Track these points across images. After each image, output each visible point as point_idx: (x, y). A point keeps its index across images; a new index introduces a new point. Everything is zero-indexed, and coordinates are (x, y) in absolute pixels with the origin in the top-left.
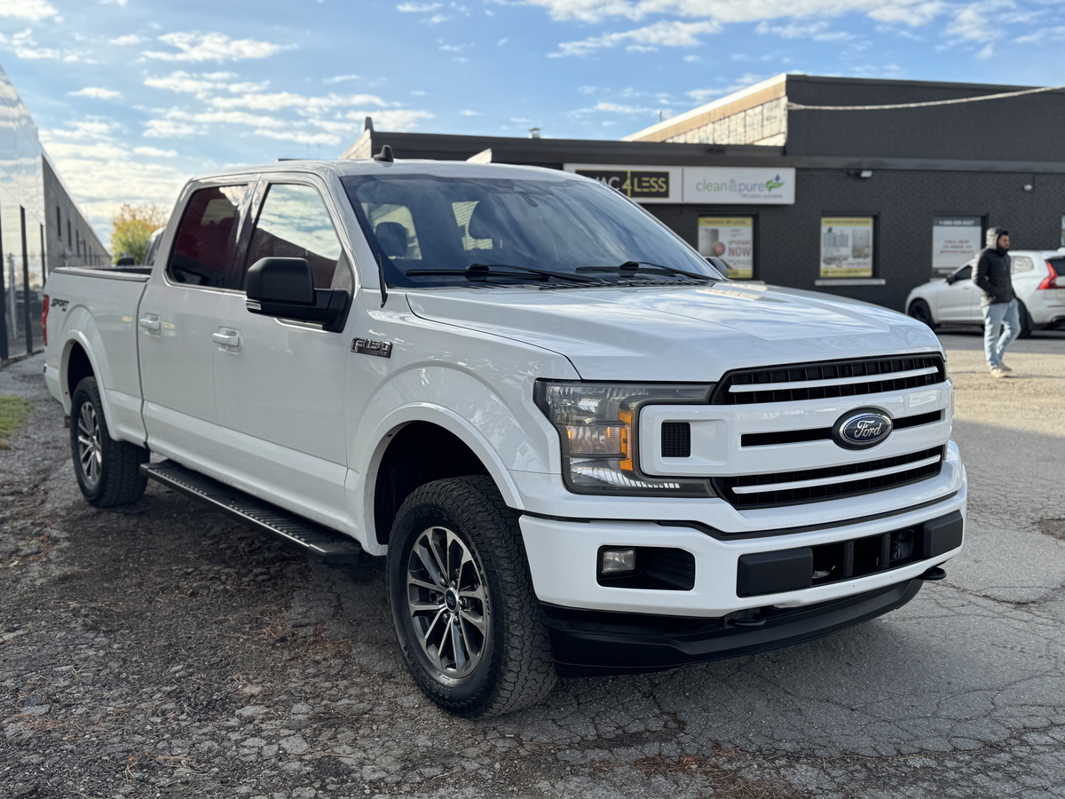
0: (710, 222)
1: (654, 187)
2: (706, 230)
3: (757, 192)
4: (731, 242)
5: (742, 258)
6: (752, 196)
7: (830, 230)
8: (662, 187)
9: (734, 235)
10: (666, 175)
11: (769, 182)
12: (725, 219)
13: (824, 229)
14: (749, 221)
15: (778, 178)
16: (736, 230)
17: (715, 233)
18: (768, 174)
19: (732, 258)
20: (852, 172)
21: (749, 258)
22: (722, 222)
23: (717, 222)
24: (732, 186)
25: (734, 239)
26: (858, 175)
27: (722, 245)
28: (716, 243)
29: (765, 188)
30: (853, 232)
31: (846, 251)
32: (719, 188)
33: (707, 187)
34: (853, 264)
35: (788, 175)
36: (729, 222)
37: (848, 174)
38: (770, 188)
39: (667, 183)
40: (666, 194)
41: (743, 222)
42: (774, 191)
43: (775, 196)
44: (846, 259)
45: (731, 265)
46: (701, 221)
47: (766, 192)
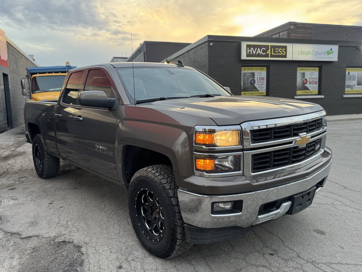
0: (302, 69)
1: (280, 53)
2: (300, 73)
3: (323, 56)
4: (310, 78)
5: (314, 85)
6: (321, 57)
7: (349, 73)
8: (284, 53)
9: (311, 75)
10: (285, 47)
11: (328, 51)
12: (308, 68)
13: (347, 73)
14: (317, 69)
15: (331, 50)
16: (312, 73)
17: (303, 74)
18: (327, 47)
19: (310, 85)
21: (317, 85)
22: (306, 69)
23: (304, 69)
24: (313, 53)
25: (311, 77)
27: (306, 80)
28: (304, 79)
29: (326, 54)
30: (358, 74)
31: (355, 82)
32: (307, 53)
33: (303, 53)
34: (357, 88)
35: (335, 48)
36: (309, 69)
38: (328, 54)
39: (286, 51)
40: (285, 56)
41: (315, 70)
42: (330, 55)
43: (330, 58)
44: (354, 86)
45: (309, 88)
46: (298, 69)
47: (327, 56)
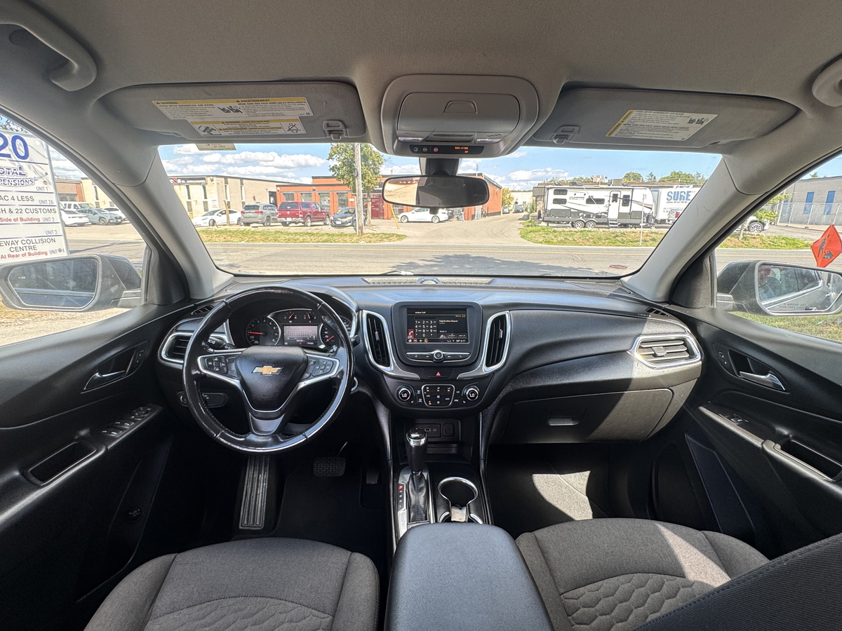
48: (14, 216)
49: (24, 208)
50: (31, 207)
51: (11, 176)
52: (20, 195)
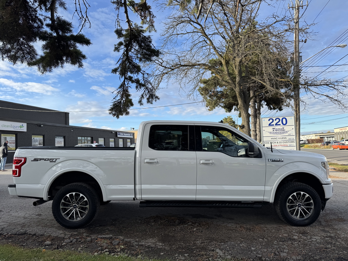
0: (4, 135)
2: (3, 137)
3: (18, 128)
5: (13, 145)
6: (16, 129)
7: (34, 138)
9: (11, 139)
11: (20, 126)
13: (33, 138)
14: (14, 135)
15: (22, 125)
17: (6, 138)
18: (19, 124)
19: (10, 145)
20: (39, 125)
21: (15, 145)
23: (6, 135)
24: (11, 126)
26: (40, 126)
27: (8, 141)
28: (6, 141)
30: (38, 139)
31: (37, 143)
32: (8, 126)
33: (5, 126)
35: (25, 125)
36: (9, 135)
37: (38, 125)
41: (13, 136)
42: (22, 128)
43: (22, 129)
44: (37, 145)
45: (10, 146)
46: (2, 135)
47: (20, 128)
48: (279, 144)
49: (282, 141)
50: (285, 141)
51: (280, 131)
52: (281, 137)
